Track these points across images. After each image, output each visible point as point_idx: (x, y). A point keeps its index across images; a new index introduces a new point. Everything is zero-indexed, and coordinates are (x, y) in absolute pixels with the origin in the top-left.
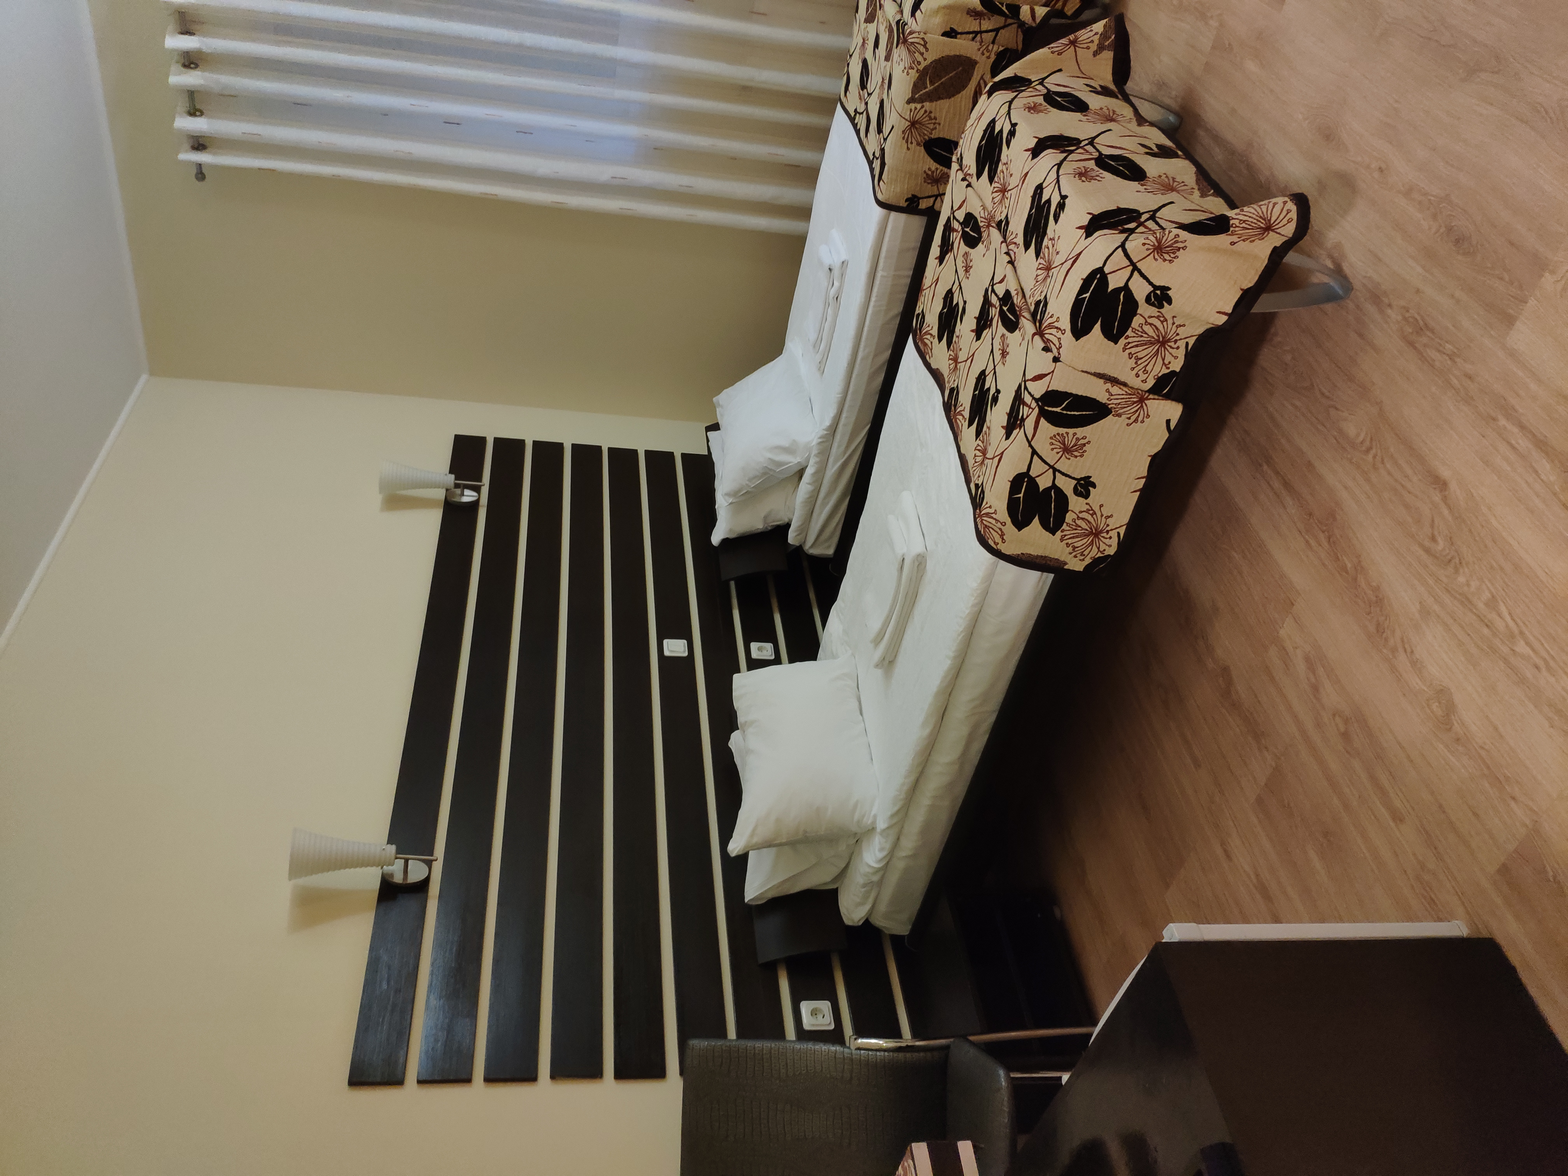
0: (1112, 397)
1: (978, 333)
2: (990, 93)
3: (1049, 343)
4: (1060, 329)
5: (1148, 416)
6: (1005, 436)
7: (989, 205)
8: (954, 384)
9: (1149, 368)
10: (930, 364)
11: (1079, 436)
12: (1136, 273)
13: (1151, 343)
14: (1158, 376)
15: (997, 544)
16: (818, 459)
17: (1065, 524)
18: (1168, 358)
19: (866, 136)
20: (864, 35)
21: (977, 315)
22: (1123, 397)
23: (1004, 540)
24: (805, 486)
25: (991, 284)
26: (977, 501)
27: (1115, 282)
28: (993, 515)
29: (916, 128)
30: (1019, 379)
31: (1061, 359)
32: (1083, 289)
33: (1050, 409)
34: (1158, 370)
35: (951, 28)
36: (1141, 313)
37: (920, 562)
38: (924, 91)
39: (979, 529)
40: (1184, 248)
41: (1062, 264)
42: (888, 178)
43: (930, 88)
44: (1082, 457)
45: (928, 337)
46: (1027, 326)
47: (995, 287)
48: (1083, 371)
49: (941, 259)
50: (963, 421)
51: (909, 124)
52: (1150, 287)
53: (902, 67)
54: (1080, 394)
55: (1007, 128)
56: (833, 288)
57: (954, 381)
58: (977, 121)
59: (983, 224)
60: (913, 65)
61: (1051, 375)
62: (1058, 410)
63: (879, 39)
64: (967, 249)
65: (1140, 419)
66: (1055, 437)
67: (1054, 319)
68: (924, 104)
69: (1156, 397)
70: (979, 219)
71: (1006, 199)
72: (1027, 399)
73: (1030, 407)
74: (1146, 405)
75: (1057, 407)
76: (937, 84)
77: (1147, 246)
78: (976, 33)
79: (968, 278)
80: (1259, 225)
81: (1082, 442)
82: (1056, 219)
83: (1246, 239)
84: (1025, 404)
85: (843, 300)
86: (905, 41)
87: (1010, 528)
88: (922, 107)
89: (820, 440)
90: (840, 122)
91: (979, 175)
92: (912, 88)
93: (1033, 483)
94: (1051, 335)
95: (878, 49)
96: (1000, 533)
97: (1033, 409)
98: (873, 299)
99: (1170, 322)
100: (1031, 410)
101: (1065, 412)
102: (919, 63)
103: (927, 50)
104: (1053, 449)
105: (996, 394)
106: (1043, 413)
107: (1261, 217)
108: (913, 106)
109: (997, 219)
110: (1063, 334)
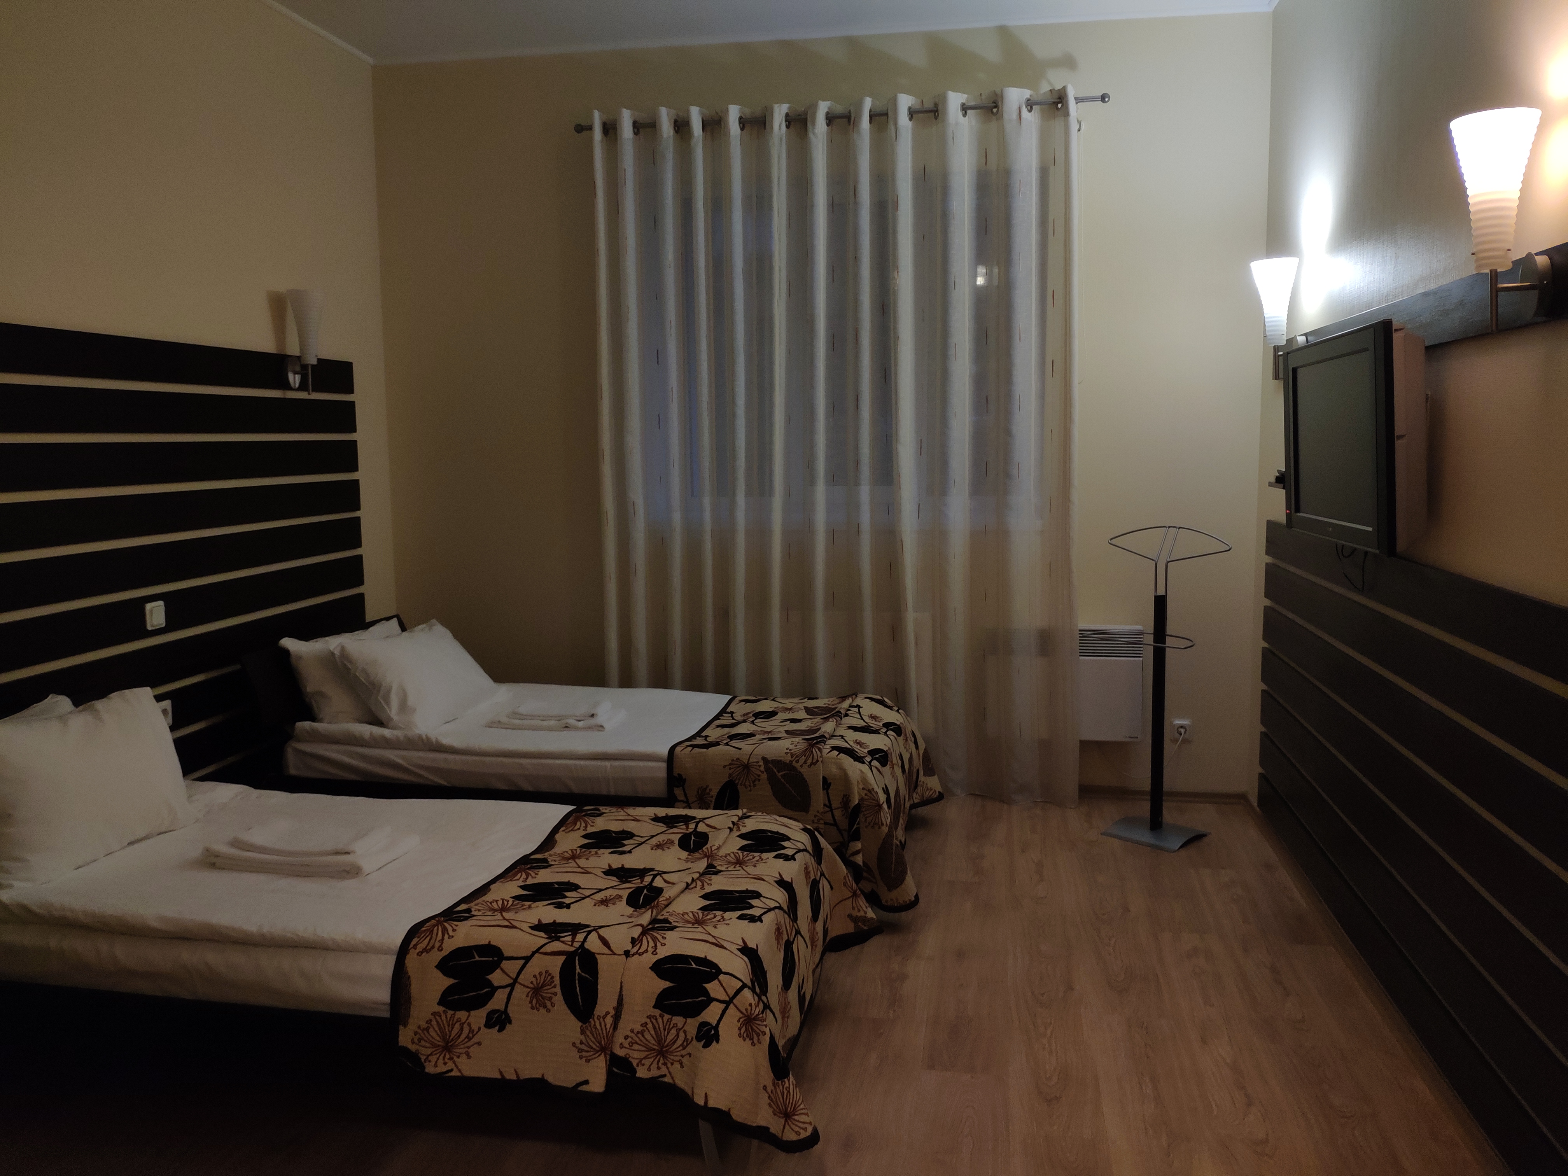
0: (601, 1019)
1: (610, 872)
2: (805, 830)
3: (639, 942)
4: (656, 949)
5: (588, 1061)
6: (533, 925)
7: (722, 853)
8: (552, 861)
9: (635, 1047)
10: (558, 832)
11: (555, 999)
12: (723, 1006)
13: (659, 1041)
14: (629, 1057)
15: (415, 947)
16: (402, 738)
17: (452, 1012)
18: (647, 1062)
19: (718, 726)
20: (795, 708)
21: (626, 866)
22: (604, 1030)
23: (422, 954)
24: (366, 730)
25: (660, 872)
26: (451, 915)
27: (713, 988)
28: (446, 937)
29: (744, 770)
30: (593, 923)
31: (629, 958)
32: (697, 960)
33: (577, 962)
34: (635, 1055)
35: (830, 783)
36: (687, 1022)
37: (353, 872)
38: (775, 770)
39: (425, 924)
40: (753, 1044)
41: (710, 934)
42: (696, 753)
43: (779, 775)
44: (531, 1008)
45: (583, 825)
46: (646, 918)
47: (659, 876)
48: (621, 983)
49: (656, 819)
50: (522, 879)
51: (746, 763)
52: (716, 1022)
53: (791, 747)
54: (599, 987)
55: (789, 852)
56: (576, 722)
57: (555, 861)
58: (781, 823)
59: (706, 850)
60: (795, 757)
61: (611, 953)
62: (578, 970)
63: (799, 722)
64: (677, 842)
65: (584, 1054)
66: (549, 975)
67: (663, 941)
68: (765, 773)
69: (608, 1063)
70: (708, 846)
71: (733, 866)
72: (580, 937)
73: (573, 941)
74: (599, 1056)
75: (580, 968)
76: (783, 781)
77: (749, 1008)
78: (830, 806)
79: (652, 849)
80: (788, 1106)
81: (548, 1004)
82: (741, 917)
83: (772, 1098)
84: (574, 936)
85: (566, 733)
86: (812, 746)
87: (437, 956)
88: (762, 772)
89: (424, 737)
90: (716, 702)
91: (742, 836)
92: (776, 760)
93: (494, 966)
94: (647, 943)
95: (790, 723)
96: (429, 947)
97: (572, 945)
98: (582, 763)
99: (684, 1052)
100: (570, 943)
101: (577, 977)
102: (797, 761)
103: (810, 766)
104: (535, 976)
105: (565, 905)
106: (570, 957)
107: (795, 1105)
108: (762, 763)
109: (715, 863)
110: (652, 953)
